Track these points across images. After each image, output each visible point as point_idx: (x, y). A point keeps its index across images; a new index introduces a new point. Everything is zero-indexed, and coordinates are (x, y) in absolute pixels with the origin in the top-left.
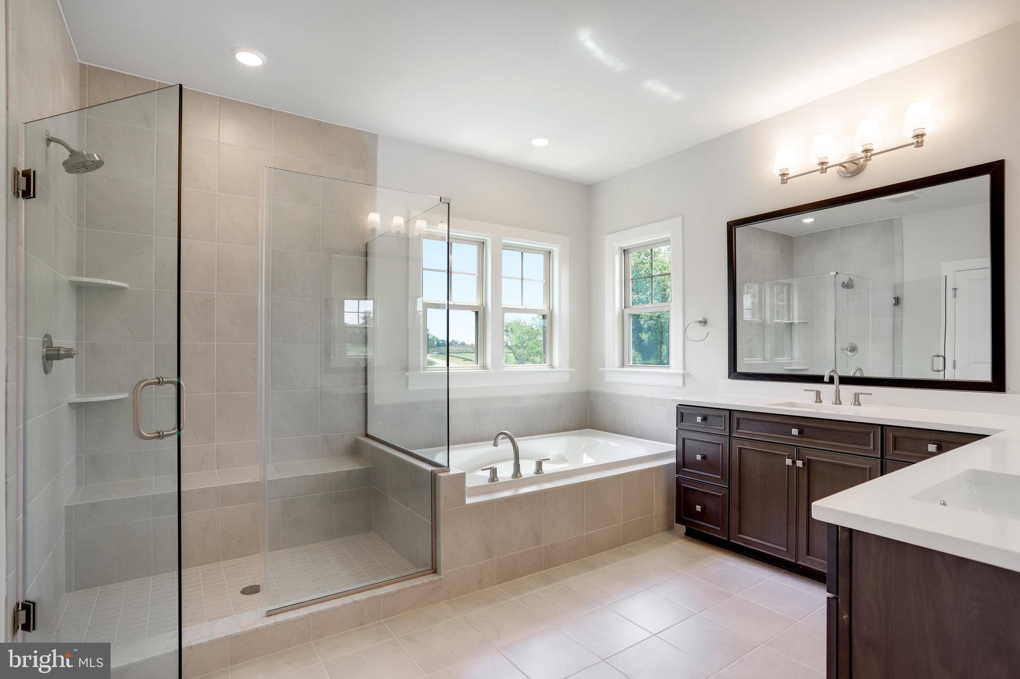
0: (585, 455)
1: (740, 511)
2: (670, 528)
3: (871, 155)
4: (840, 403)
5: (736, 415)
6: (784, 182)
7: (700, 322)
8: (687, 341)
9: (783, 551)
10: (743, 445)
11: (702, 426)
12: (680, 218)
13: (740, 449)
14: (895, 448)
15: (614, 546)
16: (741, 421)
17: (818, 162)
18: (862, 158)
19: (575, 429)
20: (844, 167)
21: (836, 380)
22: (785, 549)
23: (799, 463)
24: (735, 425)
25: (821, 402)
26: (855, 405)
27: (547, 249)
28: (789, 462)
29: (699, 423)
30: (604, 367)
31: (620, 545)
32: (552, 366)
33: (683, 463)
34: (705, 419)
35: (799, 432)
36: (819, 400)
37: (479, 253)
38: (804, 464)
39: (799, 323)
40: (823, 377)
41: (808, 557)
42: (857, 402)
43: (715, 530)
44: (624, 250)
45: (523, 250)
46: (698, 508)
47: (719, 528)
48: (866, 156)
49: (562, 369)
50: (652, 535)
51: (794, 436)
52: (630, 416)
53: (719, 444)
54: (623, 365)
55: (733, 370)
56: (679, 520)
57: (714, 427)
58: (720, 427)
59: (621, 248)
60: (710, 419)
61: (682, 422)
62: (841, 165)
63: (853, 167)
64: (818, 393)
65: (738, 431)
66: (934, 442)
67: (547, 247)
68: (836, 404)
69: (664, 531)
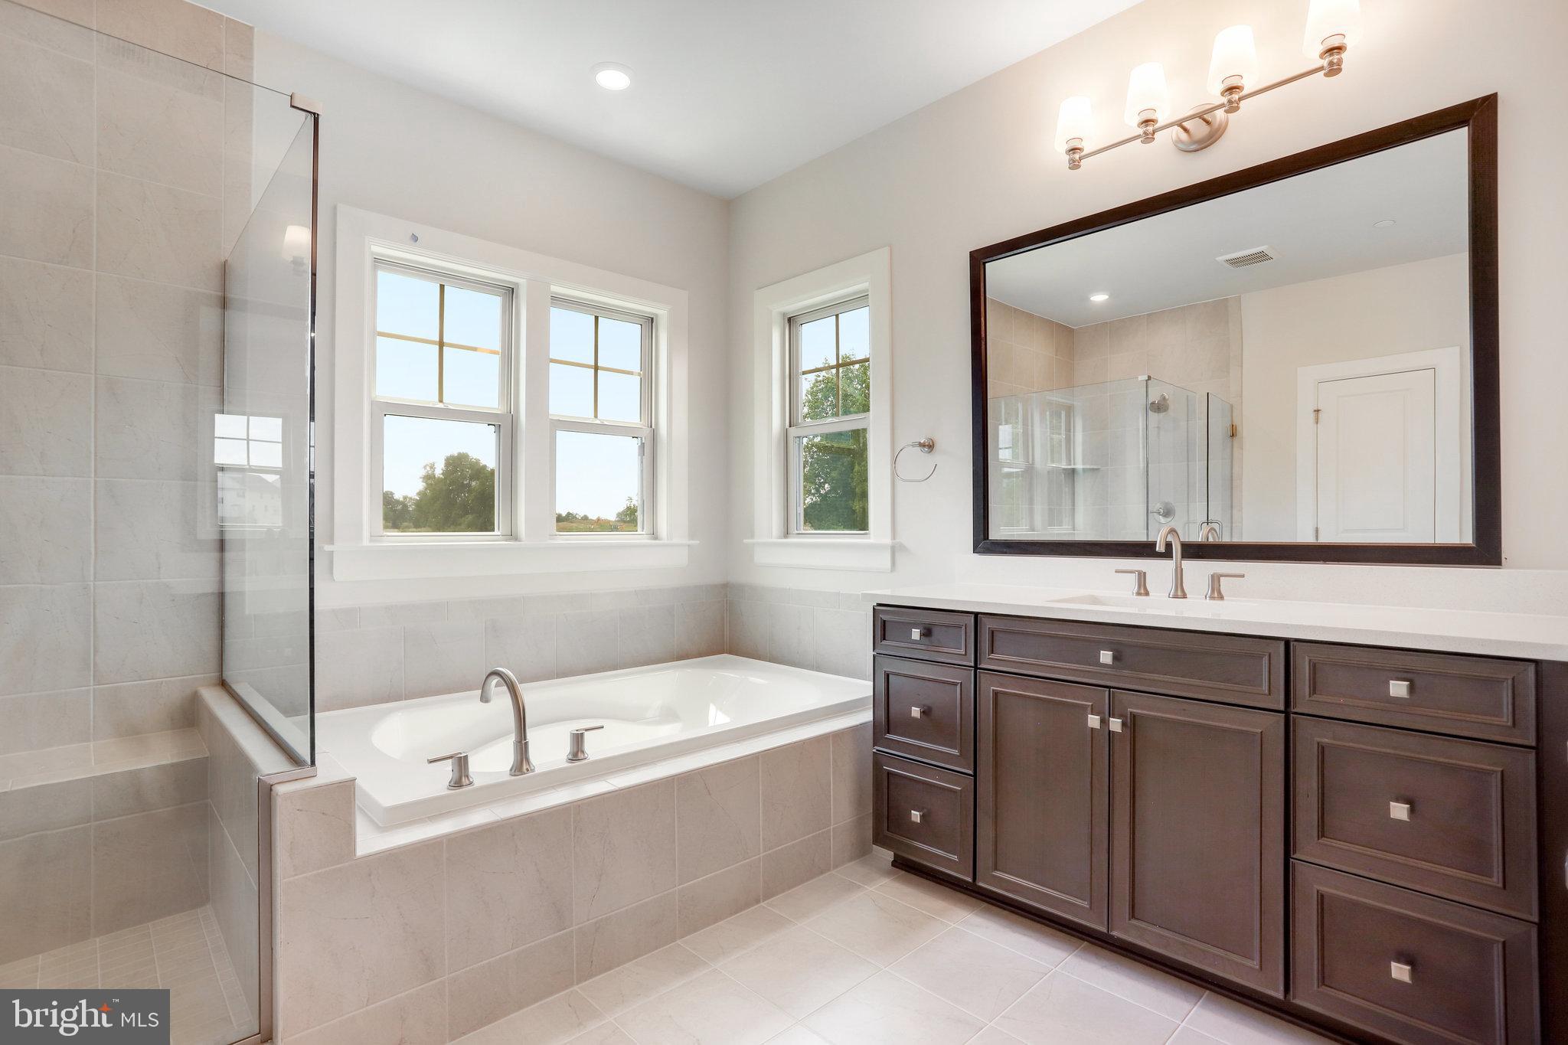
0: (712, 708)
1: (996, 823)
2: (861, 853)
3: (1240, 99)
4: (1184, 596)
5: (987, 625)
6: (1074, 165)
7: (922, 445)
8: (899, 484)
9: (1084, 908)
10: (1001, 685)
11: (923, 647)
12: (886, 249)
13: (996, 693)
14: (1314, 690)
15: (747, 905)
16: (997, 636)
17: (1138, 119)
18: (1222, 106)
19: (700, 655)
20: (1186, 130)
21: (1177, 550)
22: (1086, 904)
23: (1115, 724)
24: (985, 644)
25: (1147, 594)
26: (1212, 598)
27: (646, 313)
28: (1094, 721)
29: (915, 642)
30: (752, 537)
31: (758, 901)
32: (654, 535)
33: (887, 722)
34: (927, 633)
35: (1115, 658)
36: (1143, 590)
37: (504, 312)
38: (1124, 724)
39: (1084, 470)
40: (1153, 545)
41: (1134, 922)
42: (1216, 592)
43: (949, 860)
44: (789, 320)
45: (598, 313)
46: (916, 816)
47: (955, 858)
48: (1230, 102)
49: (675, 541)
50: (829, 870)
51: (1105, 666)
52: (798, 629)
53: (955, 684)
54: (787, 533)
55: (982, 536)
56: (879, 839)
57: (946, 650)
58: (959, 650)
59: (784, 314)
60: (936, 631)
61: (884, 639)
62: (1180, 124)
63: (1199, 129)
64: (1142, 577)
65: (992, 656)
66: (1400, 675)
67: (648, 309)
68: (1176, 597)
69: (851, 859)
